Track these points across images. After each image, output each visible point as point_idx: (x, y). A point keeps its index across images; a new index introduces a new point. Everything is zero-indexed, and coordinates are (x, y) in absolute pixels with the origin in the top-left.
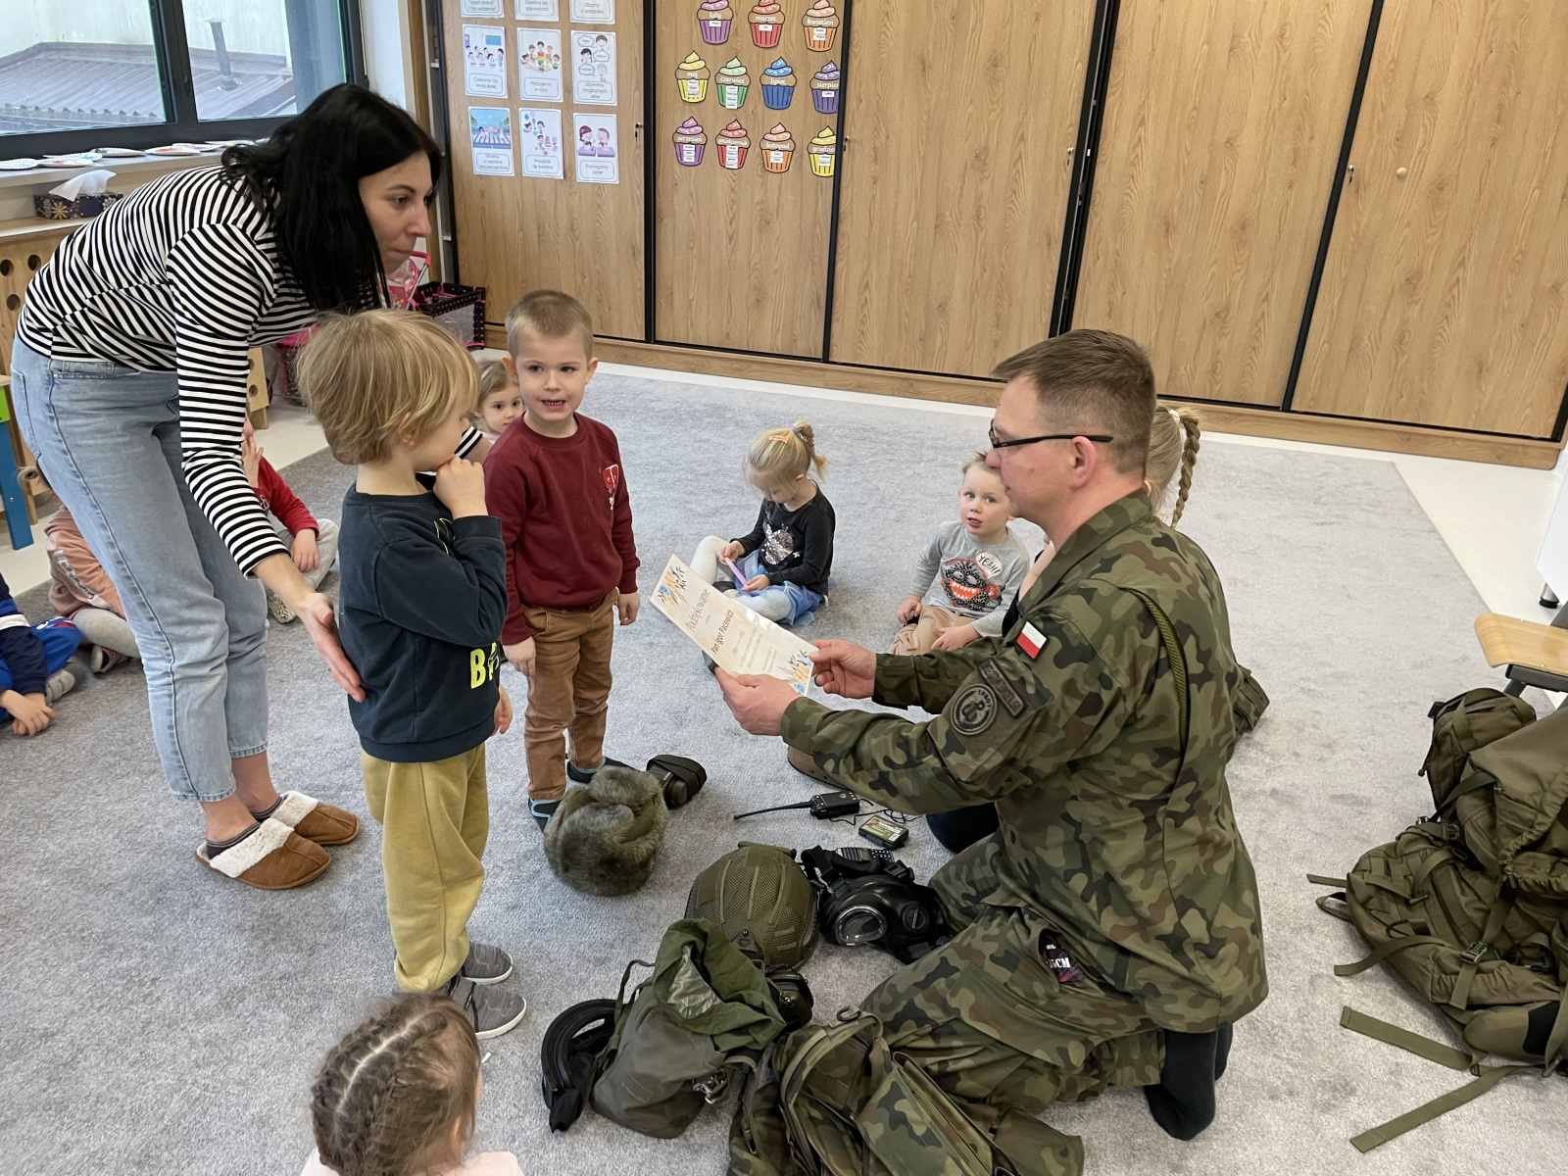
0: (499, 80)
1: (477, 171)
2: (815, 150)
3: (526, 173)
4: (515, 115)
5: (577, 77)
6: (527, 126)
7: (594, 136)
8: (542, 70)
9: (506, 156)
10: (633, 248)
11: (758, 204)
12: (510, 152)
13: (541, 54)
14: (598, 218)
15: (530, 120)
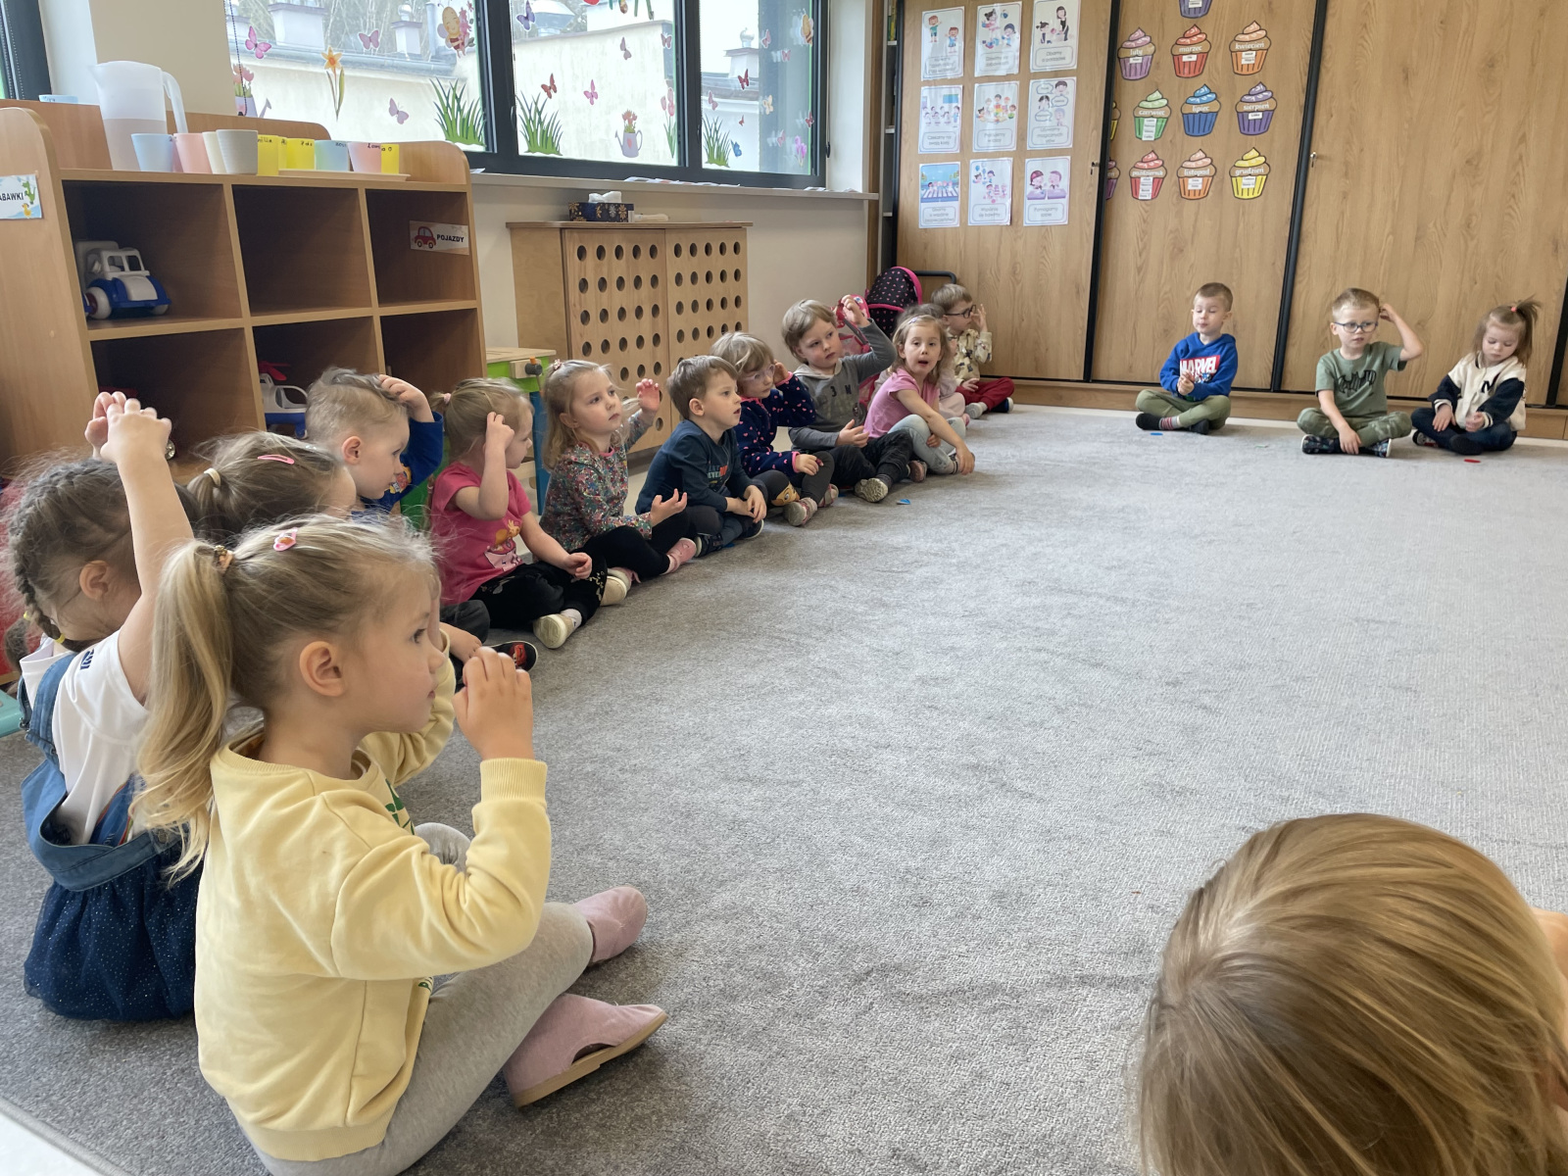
0: (953, 136)
1: (922, 225)
3: (971, 222)
4: (965, 167)
5: (1032, 123)
6: (976, 177)
7: (1045, 181)
8: (997, 121)
9: (952, 209)
10: (1077, 287)
12: (956, 204)
13: (998, 106)
14: (1043, 260)
15: (980, 171)
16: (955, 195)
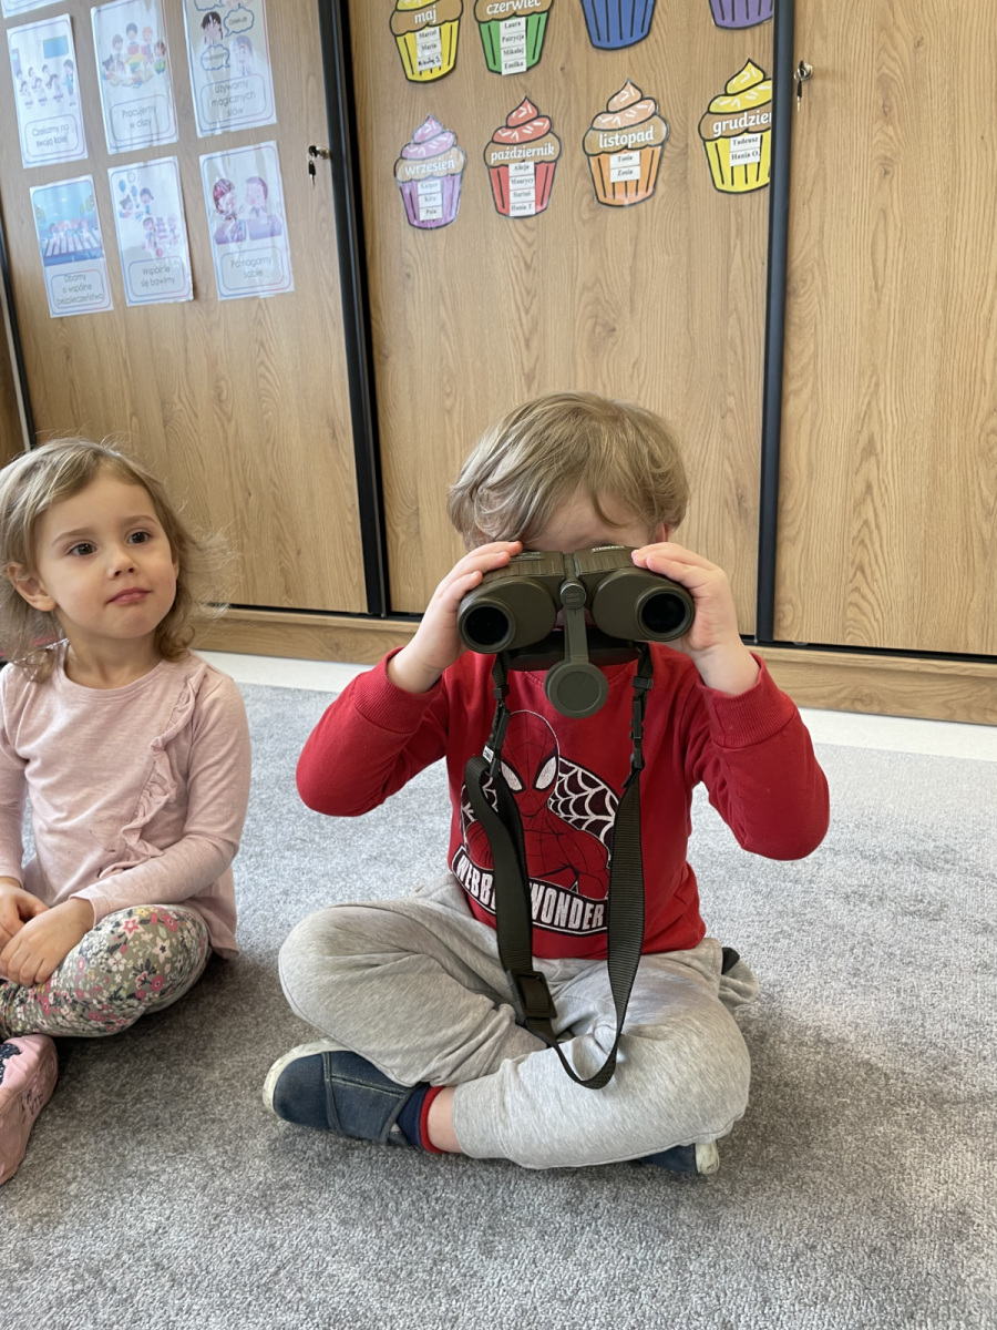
0: (72, 122)
1: (56, 311)
2: (718, 127)
3: (132, 300)
4: (103, 186)
5: (198, 78)
6: (124, 203)
7: (240, 198)
8: (138, 82)
9: (97, 274)
11: (585, 288)
12: (101, 264)
13: (133, 49)
14: (262, 370)
15: (128, 191)
16: (95, 245)
